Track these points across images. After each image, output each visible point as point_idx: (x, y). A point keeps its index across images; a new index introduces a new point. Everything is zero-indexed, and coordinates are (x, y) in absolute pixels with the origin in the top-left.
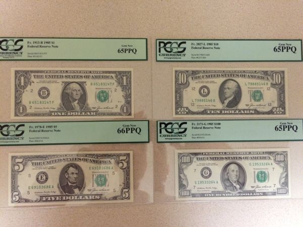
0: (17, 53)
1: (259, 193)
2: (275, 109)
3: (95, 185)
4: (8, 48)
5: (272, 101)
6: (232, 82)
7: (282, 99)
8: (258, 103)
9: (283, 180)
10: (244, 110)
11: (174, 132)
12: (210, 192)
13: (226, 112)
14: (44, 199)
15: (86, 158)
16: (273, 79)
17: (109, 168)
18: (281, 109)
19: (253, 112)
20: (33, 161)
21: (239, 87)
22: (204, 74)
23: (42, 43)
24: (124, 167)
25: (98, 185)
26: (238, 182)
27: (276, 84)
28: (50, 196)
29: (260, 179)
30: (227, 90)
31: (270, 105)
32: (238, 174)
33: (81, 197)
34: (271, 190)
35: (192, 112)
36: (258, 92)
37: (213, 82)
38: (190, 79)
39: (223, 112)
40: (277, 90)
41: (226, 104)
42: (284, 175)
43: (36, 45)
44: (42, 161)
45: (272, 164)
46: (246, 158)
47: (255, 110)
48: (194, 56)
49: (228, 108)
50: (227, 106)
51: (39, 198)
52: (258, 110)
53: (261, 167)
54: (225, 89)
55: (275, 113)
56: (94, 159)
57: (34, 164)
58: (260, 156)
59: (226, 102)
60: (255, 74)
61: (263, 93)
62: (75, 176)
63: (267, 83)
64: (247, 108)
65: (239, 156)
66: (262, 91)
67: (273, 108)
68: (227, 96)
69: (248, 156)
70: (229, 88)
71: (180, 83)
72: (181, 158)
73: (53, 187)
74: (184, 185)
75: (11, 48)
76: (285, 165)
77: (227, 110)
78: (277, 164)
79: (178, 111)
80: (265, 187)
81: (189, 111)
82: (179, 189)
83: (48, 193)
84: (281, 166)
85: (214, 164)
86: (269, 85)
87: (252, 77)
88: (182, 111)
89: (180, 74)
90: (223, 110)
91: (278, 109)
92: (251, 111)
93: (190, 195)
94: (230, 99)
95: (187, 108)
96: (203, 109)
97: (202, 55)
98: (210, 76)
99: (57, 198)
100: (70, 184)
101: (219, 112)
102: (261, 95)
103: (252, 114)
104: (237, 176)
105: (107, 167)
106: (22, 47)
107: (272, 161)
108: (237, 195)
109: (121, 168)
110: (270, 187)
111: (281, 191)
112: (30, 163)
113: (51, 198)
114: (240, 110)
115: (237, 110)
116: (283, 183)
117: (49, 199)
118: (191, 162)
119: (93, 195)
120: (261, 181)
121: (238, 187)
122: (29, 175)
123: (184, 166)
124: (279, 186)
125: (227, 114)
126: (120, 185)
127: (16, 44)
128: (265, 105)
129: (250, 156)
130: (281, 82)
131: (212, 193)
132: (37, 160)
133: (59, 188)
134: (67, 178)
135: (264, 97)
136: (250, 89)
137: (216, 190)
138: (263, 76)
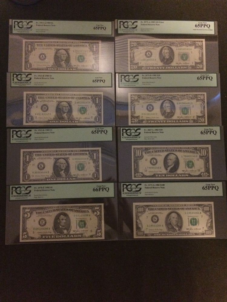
0: (28, 83)
1: (192, 233)
2: (203, 173)
3: (78, 227)
4: (22, 79)
5: (201, 168)
6: (173, 155)
7: (208, 167)
8: (191, 169)
9: (209, 225)
10: (181, 174)
11: (133, 190)
12: (158, 233)
13: (169, 176)
14: (44, 237)
15: (71, 208)
16: (201, 153)
17: (88, 215)
18: (207, 173)
19: (188, 176)
20: (37, 211)
21: (177, 158)
22: (153, 150)
23: (43, 76)
24: (98, 215)
25: (80, 227)
26: (177, 226)
27: (203, 156)
28: (47, 235)
29: (193, 223)
30: (169, 160)
31: (199, 170)
32: (177, 220)
33: (68, 236)
34: (200, 231)
35: (145, 176)
36: (190, 162)
37: (160, 155)
38: (144, 154)
39: (167, 176)
40: (203, 160)
41: (169, 170)
42: (210, 221)
43: (40, 77)
44: (43, 211)
45: (201, 213)
46: (183, 209)
47: (189, 174)
48: (146, 138)
49: (170, 173)
50: (169, 172)
51: (40, 236)
52: (191, 174)
53: (193, 215)
54: (168, 159)
55: (203, 176)
56: (77, 209)
57: (37, 213)
58: (192, 207)
59: (169, 169)
60: (189, 150)
61: (194, 163)
62: (64, 221)
63: (197, 156)
64: (183, 172)
65: (177, 207)
66: (193, 161)
67: (201, 173)
68: (169, 164)
69: (184, 207)
70: (170, 159)
71: (137, 156)
72: (137, 209)
73: (49, 229)
74: (140, 228)
75: (24, 79)
76: (210, 214)
77: (170, 174)
78: (204, 213)
79: (136, 175)
80: (196, 229)
81: (144, 175)
82: (136, 230)
83: (46, 233)
84: (207, 215)
85: (161, 213)
86: (198, 157)
87: (186, 151)
88: (138, 175)
89: (137, 150)
90: (166, 174)
91: (205, 173)
92: (186, 175)
93: (144, 235)
94: (172, 167)
95: (142, 173)
96: (152, 174)
97: (151, 137)
98: (158, 151)
99: (52, 237)
100: (61, 227)
101: (164, 176)
102: (193, 164)
103: (187, 177)
104: (176, 221)
105: (86, 215)
106: (31, 79)
107: (201, 211)
108: (177, 234)
109: (96, 215)
110: (200, 229)
111: (208, 232)
112: (34, 213)
113: (48, 237)
114: (178, 175)
115: (176, 174)
116: (209, 227)
117: (47, 237)
118: (144, 211)
119: (77, 234)
120: (193, 225)
121: (177, 229)
122: (34, 220)
123: (140, 214)
124: (207, 229)
125: (169, 177)
126: (95, 227)
127: (27, 76)
128: (196, 171)
129: (185, 207)
130: (206, 155)
131: (159, 233)
132: (39, 210)
133: (53, 229)
134: (59, 223)
135: (195, 165)
136: (185, 160)
137: (162, 231)
138: (194, 151)
